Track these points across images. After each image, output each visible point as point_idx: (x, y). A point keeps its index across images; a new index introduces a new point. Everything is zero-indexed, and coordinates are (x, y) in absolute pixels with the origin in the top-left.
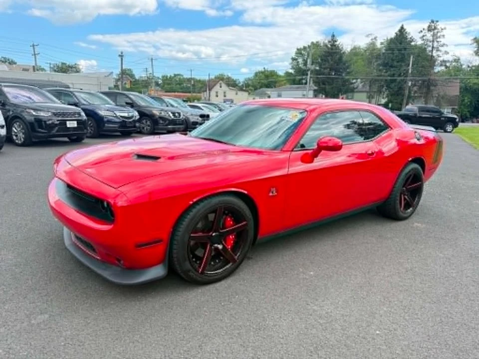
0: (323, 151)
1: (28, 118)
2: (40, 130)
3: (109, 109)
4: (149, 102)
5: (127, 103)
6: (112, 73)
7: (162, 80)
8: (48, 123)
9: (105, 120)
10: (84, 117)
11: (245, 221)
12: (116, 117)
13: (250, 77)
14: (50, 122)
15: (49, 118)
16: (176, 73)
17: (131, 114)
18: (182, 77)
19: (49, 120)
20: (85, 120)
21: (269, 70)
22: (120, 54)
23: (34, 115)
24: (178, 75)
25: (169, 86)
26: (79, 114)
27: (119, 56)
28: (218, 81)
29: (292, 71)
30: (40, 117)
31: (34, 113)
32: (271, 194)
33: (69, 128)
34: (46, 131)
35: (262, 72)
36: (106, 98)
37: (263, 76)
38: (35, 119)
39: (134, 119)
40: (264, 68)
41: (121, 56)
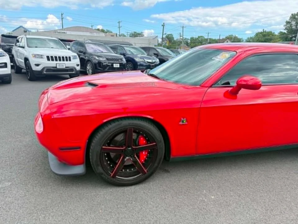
0: (242, 89)
1: (94, 61)
2: (100, 68)
3: (142, 57)
4: (169, 53)
5: (155, 54)
6: (157, 36)
7: (190, 41)
8: (104, 64)
9: (139, 64)
10: (124, 61)
11: (155, 142)
12: (145, 62)
13: (252, 36)
14: (105, 64)
15: (105, 61)
16: (200, 36)
17: (154, 61)
18: (203, 38)
19: (105, 62)
20: (125, 63)
21: (267, 31)
22: (163, 24)
23: (97, 60)
24: (202, 37)
25: (195, 44)
26: (121, 60)
27: (162, 25)
28: (226, 40)
29: (286, 31)
30: (101, 61)
31: (97, 58)
32: (181, 123)
33: (115, 68)
34: (102, 69)
35: (261, 33)
36: (143, 51)
37: (262, 36)
38: (98, 62)
39: (155, 63)
40: (263, 30)
41: (163, 26)
